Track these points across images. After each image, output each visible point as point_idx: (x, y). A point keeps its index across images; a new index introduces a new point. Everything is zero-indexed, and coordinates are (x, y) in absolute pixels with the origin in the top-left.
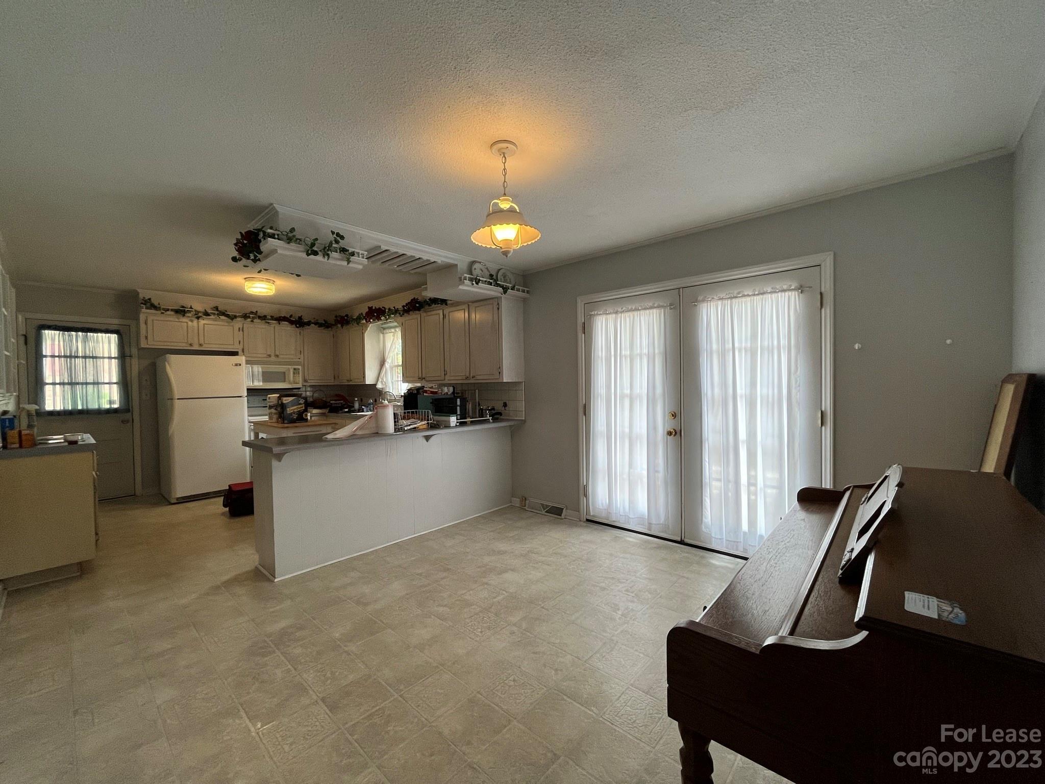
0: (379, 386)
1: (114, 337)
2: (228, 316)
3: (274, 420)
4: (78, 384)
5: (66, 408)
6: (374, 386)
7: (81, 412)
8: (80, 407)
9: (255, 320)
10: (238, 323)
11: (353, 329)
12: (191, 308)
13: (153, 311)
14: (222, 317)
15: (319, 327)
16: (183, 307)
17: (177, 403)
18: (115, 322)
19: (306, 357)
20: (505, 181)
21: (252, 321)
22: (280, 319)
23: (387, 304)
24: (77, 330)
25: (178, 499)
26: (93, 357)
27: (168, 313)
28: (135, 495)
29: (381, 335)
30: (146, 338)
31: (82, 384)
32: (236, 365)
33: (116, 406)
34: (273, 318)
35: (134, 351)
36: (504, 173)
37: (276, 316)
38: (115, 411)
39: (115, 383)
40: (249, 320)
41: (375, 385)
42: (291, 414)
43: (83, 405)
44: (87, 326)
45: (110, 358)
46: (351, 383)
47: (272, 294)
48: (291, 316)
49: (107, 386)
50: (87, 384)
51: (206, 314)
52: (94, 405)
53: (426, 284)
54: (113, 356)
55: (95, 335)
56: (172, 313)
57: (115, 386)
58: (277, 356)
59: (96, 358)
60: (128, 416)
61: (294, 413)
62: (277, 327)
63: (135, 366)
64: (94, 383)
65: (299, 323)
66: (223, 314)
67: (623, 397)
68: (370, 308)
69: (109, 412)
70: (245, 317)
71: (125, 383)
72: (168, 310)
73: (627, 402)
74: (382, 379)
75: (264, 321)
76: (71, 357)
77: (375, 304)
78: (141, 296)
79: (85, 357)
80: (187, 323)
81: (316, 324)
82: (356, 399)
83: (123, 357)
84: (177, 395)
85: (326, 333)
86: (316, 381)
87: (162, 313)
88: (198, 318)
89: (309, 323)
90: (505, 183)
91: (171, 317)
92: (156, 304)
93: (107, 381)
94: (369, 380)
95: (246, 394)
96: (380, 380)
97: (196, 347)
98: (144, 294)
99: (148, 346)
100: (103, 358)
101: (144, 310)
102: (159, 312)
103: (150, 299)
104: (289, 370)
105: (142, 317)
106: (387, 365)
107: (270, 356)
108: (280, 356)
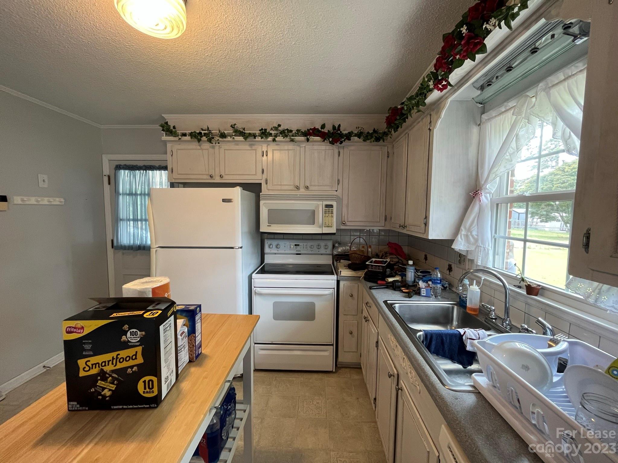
0: (459, 245)
1: (165, 174)
2: (245, 135)
9: (277, 139)
12: (207, 130)
13: (173, 138)
15: (364, 140)
19: (345, 186)
21: (274, 140)
22: (308, 134)
24: (139, 168)
27: (185, 138)
30: (172, 171)
34: (299, 132)
40: (270, 139)
48: (323, 126)
51: (224, 135)
58: (307, 188)
62: (308, 146)
65: (335, 137)
66: (240, 133)
70: (264, 133)
72: (185, 135)
75: (288, 139)
80: (207, 149)
81: (359, 135)
84: (158, 243)
87: (181, 139)
88: (217, 143)
89: (348, 136)
92: (173, 129)
94: (437, 232)
96: (463, 232)
97: (217, 180)
98: (170, 119)
99: (173, 181)
102: (178, 139)
104: (318, 206)
106: (485, 198)
107: (298, 188)
108: (311, 188)
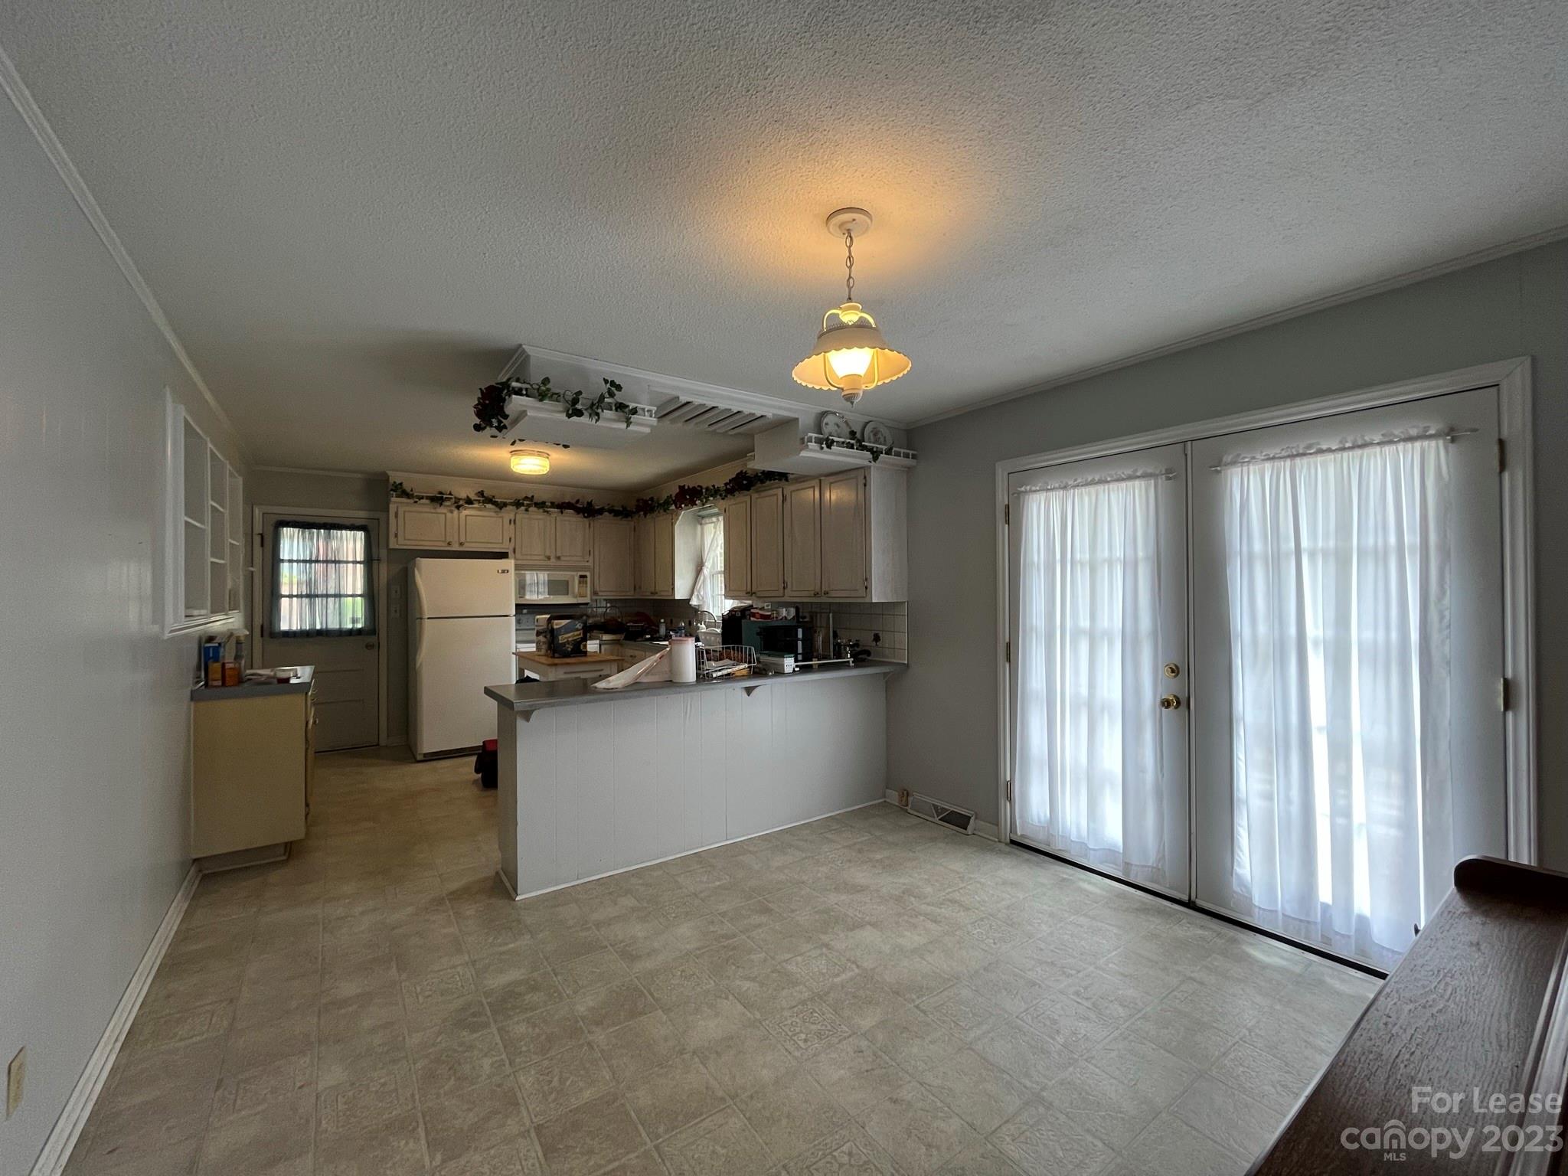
0: (694, 602)
1: (360, 535)
2: (495, 504)
3: (543, 652)
4: (317, 596)
5: (304, 628)
6: (686, 602)
7: (320, 633)
8: (318, 627)
9: (531, 509)
10: (509, 513)
11: (661, 518)
12: (450, 494)
13: (404, 500)
14: (489, 506)
15: (615, 516)
16: (440, 493)
17: (427, 623)
18: (361, 515)
19: (597, 557)
20: (850, 277)
21: (527, 510)
22: (562, 506)
23: (704, 480)
24: (318, 526)
25: (425, 755)
26: (335, 562)
27: (424, 501)
28: (378, 745)
29: (699, 527)
30: (396, 536)
31: (322, 596)
32: (503, 572)
33: (359, 626)
34: (553, 505)
35: (383, 553)
36: (849, 264)
37: (557, 501)
38: (359, 632)
39: (359, 596)
40: (523, 508)
41: (689, 600)
42: (564, 644)
43: (322, 624)
44: (329, 521)
45: (355, 562)
46: (656, 597)
47: (545, 472)
48: (578, 501)
49: (350, 599)
50: (327, 596)
51: (469, 501)
52: (334, 625)
53: (753, 451)
54: (358, 560)
55: (339, 532)
56: (428, 502)
57: (359, 599)
58: (558, 558)
59: (339, 562)
60: (372, 639)
61: (568, 642)
62: (560, 517)
63: (383, 572)
64: (335, 596)
65: (588, 511)
66: (489, 500)
67: (1077, 633)
68: (682, 488)
69: (351, 633)
70: (518, 504)
71: (371, 595)
72: (422, 498)
73: (1084, 647)
74: (699, 592)
75: (541, 510)
76: (310, 561)
77: (689, 482)
78: (391, 481)
79: (326, 562)
80: (445, 514)
81: (610, 511)
82: (662, 621)
83: (370, 561)
84: (427, 614)
85: (624, 525)
86: (608, 593)
87: (416, 502)
88: (458, 507)
89: (601, 511)
90: (851, 280)
91: (425, 508)
92: (408, 490)
93: (350, 593)
94: (680, 594)
95: (514, 612)
96: (696, 593)
97: (456, 547)
98: (395, 477)
99: (397, 547)
100: (347, 562)
101: (394, 499)
102: (412, 501)
103: (401, 484)
104: (573, 577)
105: (392, 508)
106: (706, 571)
107: (549, 558)
108: (562, 558)
